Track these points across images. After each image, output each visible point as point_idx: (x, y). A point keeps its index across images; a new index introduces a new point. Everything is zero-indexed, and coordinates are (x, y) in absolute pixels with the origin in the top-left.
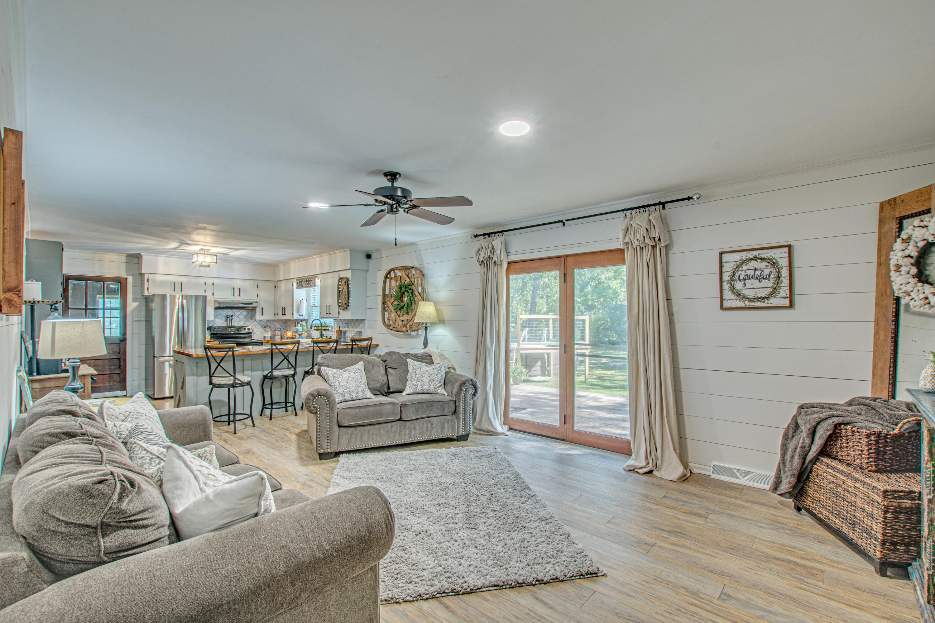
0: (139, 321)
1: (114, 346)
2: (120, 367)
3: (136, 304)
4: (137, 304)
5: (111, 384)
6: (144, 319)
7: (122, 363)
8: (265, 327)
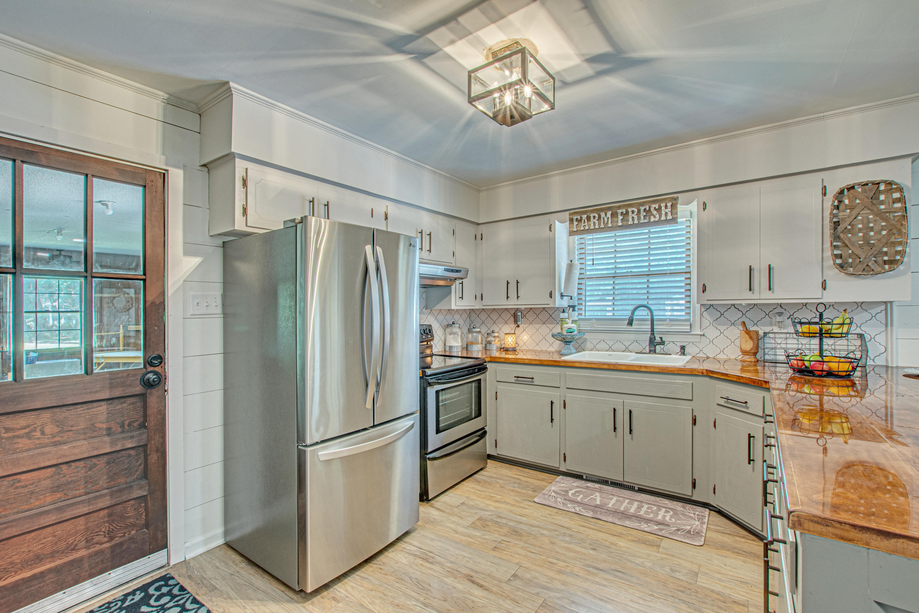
0: (203, 316)
1: (126, 405)
2: (145, 475)
3: (194, 261)
4: (196, 261)
5: (117, 540)
6: (219, 310)
7: (153, 458)
8: (448, 326)
